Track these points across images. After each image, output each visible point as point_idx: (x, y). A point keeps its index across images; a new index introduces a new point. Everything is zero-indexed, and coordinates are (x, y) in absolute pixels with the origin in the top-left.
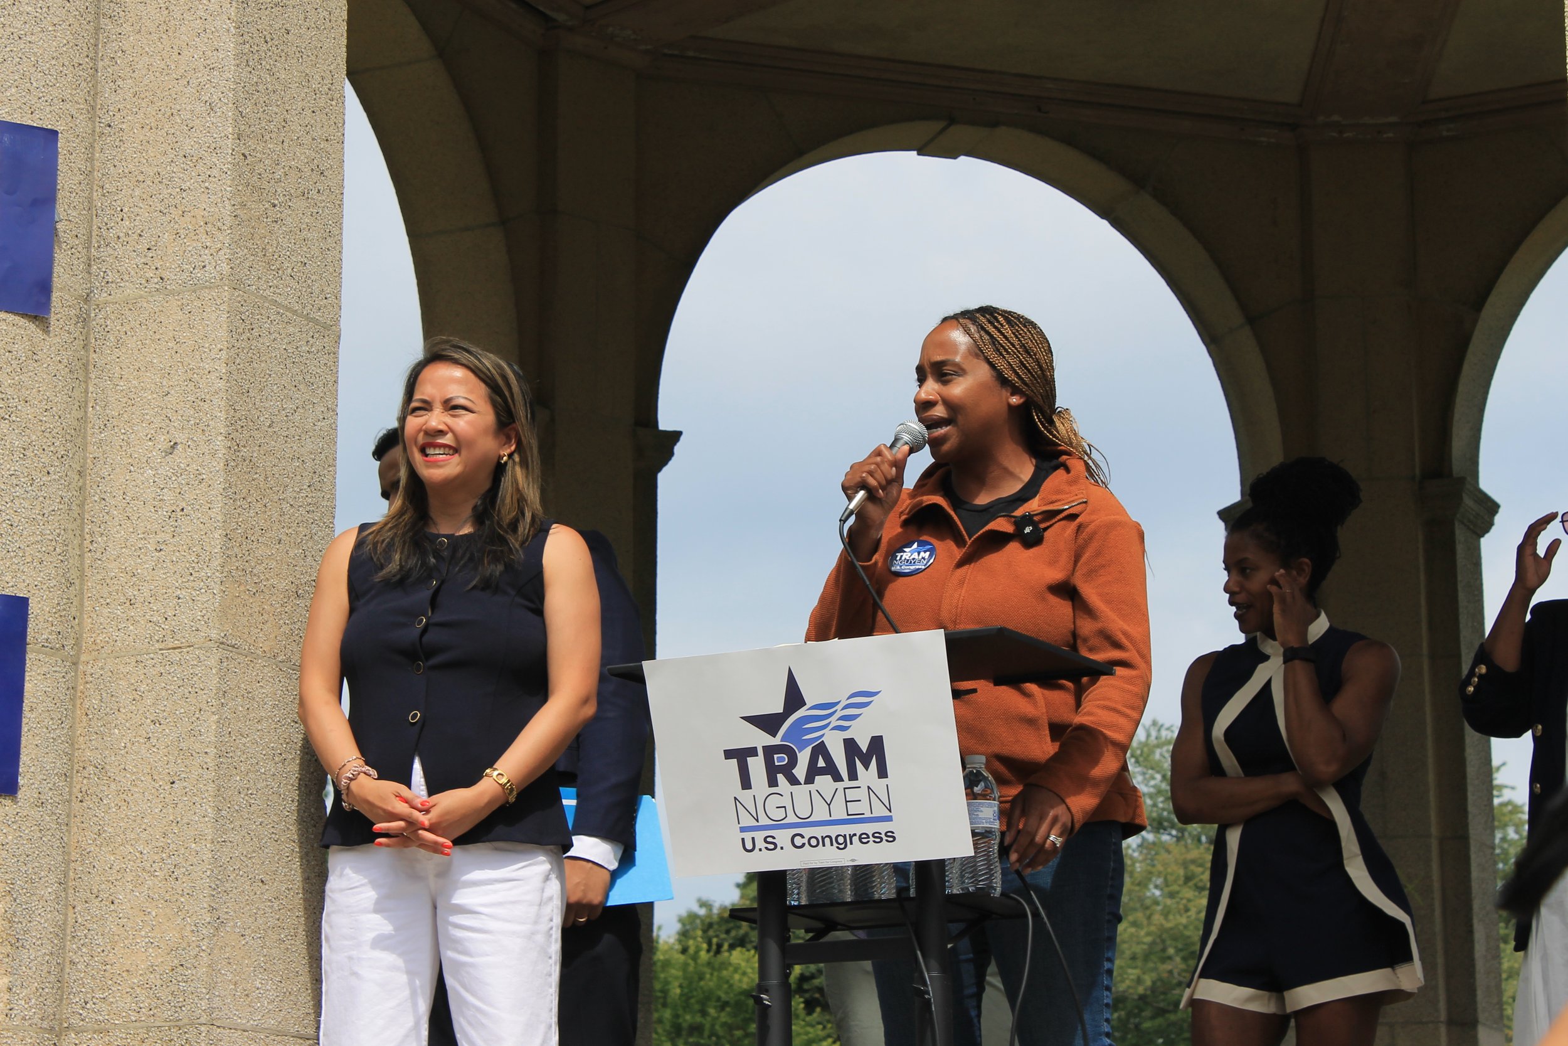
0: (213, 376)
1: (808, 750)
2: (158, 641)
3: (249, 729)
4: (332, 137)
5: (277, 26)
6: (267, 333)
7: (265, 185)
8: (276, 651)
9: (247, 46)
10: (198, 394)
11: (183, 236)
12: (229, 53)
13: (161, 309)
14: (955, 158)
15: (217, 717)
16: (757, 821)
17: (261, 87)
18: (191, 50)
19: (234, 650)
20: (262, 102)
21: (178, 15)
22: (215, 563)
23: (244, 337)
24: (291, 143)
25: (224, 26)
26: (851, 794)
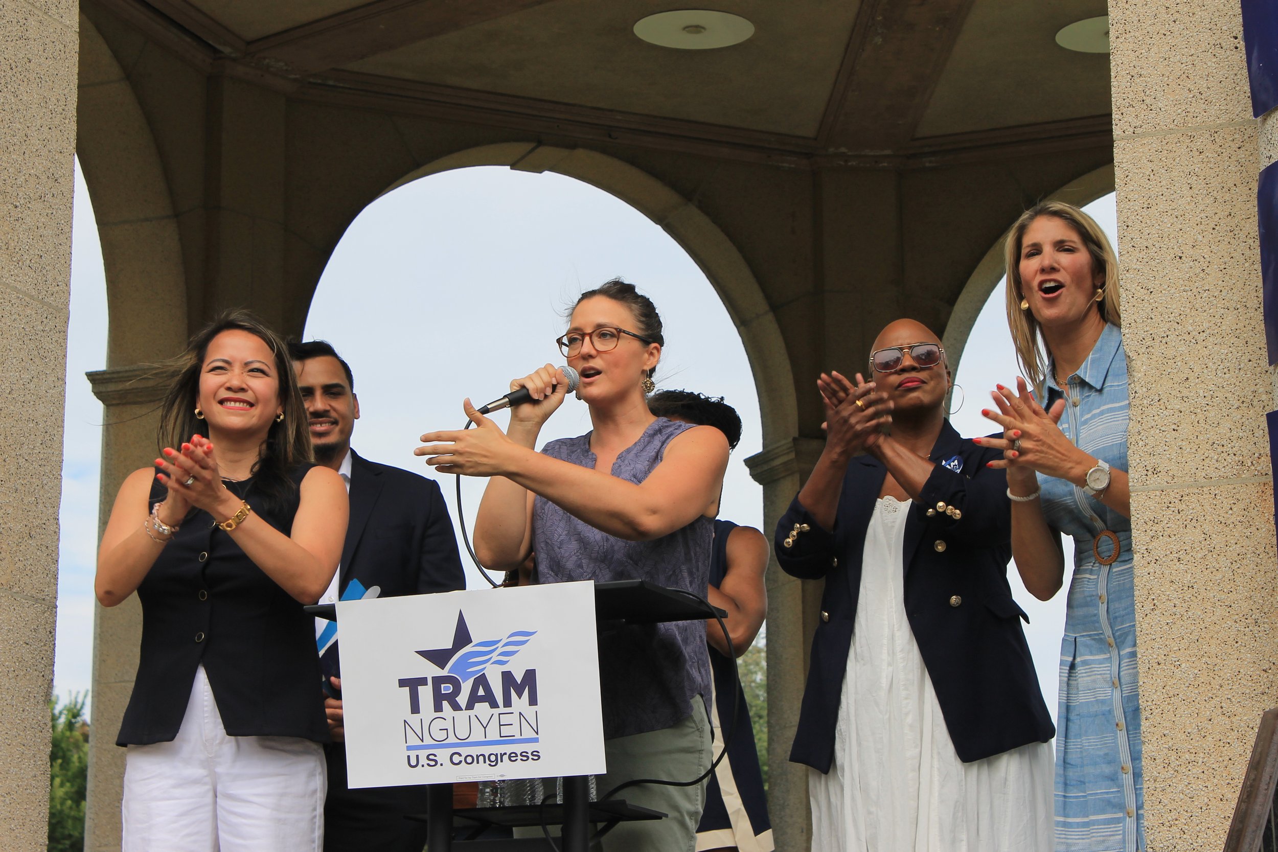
1: (471, 681)
4: (65, 150)
5: (20, 56)
6: (9, 315)
7: (9, 189)
14: (541, 172)
16: (422, 741)
24: (31, 154)
26: (505, 719)
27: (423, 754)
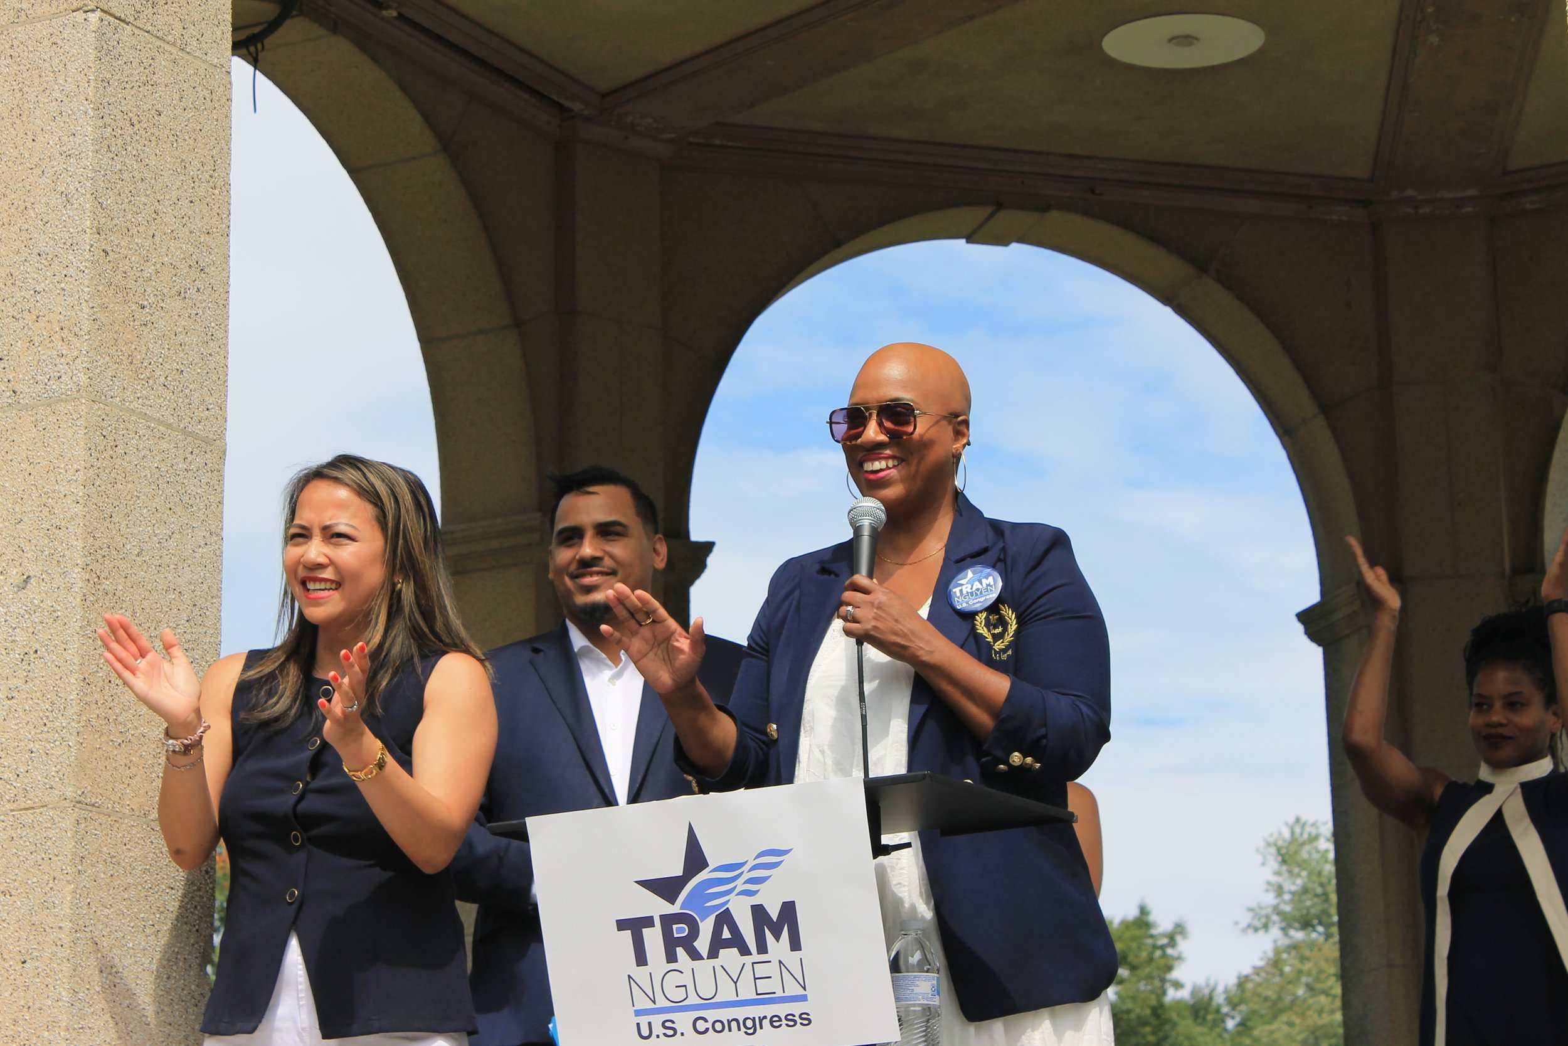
0: (69, 500)
1: (712, 919)
2: (9, 801)
3: (113, 898)
4: (215, 230)
5: (145, 107)
6: (135, 450)
7: (131, 284)
8: (147, 808)
9: (109, 129)
10: (53, 521)
11: (37, 344)
12: (87, 138)
13: (14, 426)
15: (73, 886)
16: (654, 1002)
17: (125, 175)
18: (46, 136)
19: (94, 809)
20: (127, 192)
21: (33, 98)
22: (71, 712)
23: (106, 455)
24: (164, 237)
25: (81, 108)
26: (761, 970)
27: (657, 1020)
